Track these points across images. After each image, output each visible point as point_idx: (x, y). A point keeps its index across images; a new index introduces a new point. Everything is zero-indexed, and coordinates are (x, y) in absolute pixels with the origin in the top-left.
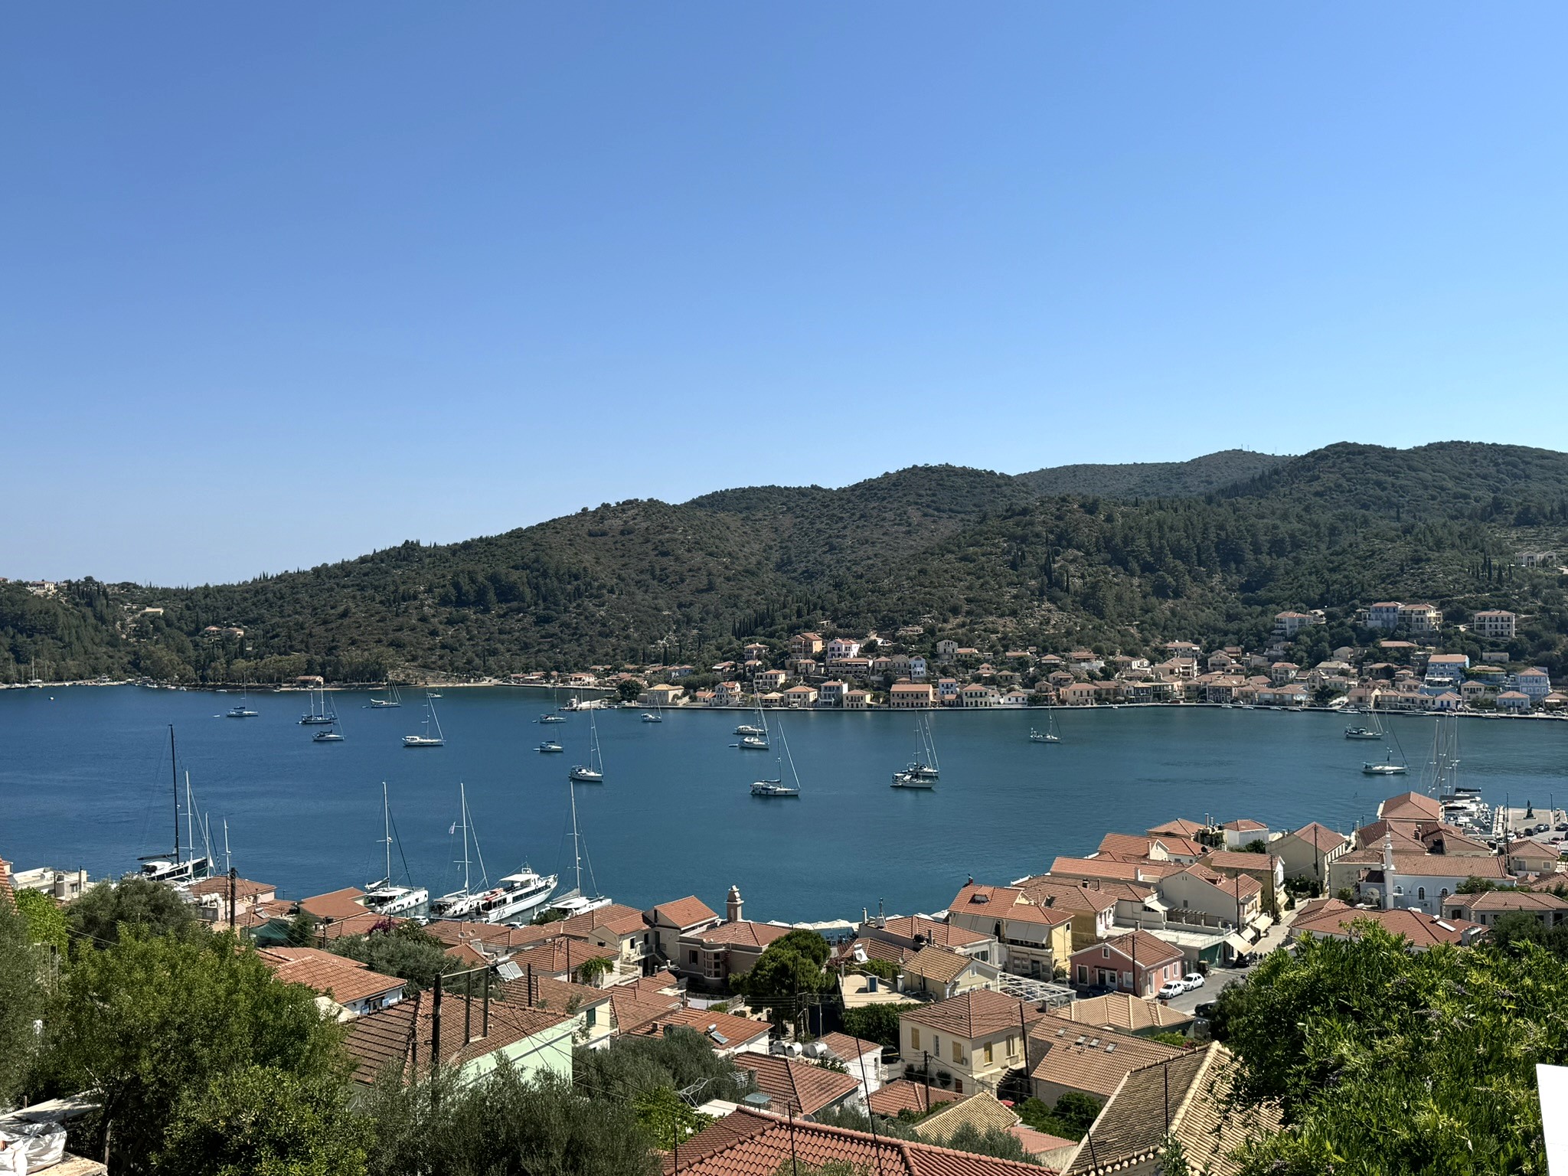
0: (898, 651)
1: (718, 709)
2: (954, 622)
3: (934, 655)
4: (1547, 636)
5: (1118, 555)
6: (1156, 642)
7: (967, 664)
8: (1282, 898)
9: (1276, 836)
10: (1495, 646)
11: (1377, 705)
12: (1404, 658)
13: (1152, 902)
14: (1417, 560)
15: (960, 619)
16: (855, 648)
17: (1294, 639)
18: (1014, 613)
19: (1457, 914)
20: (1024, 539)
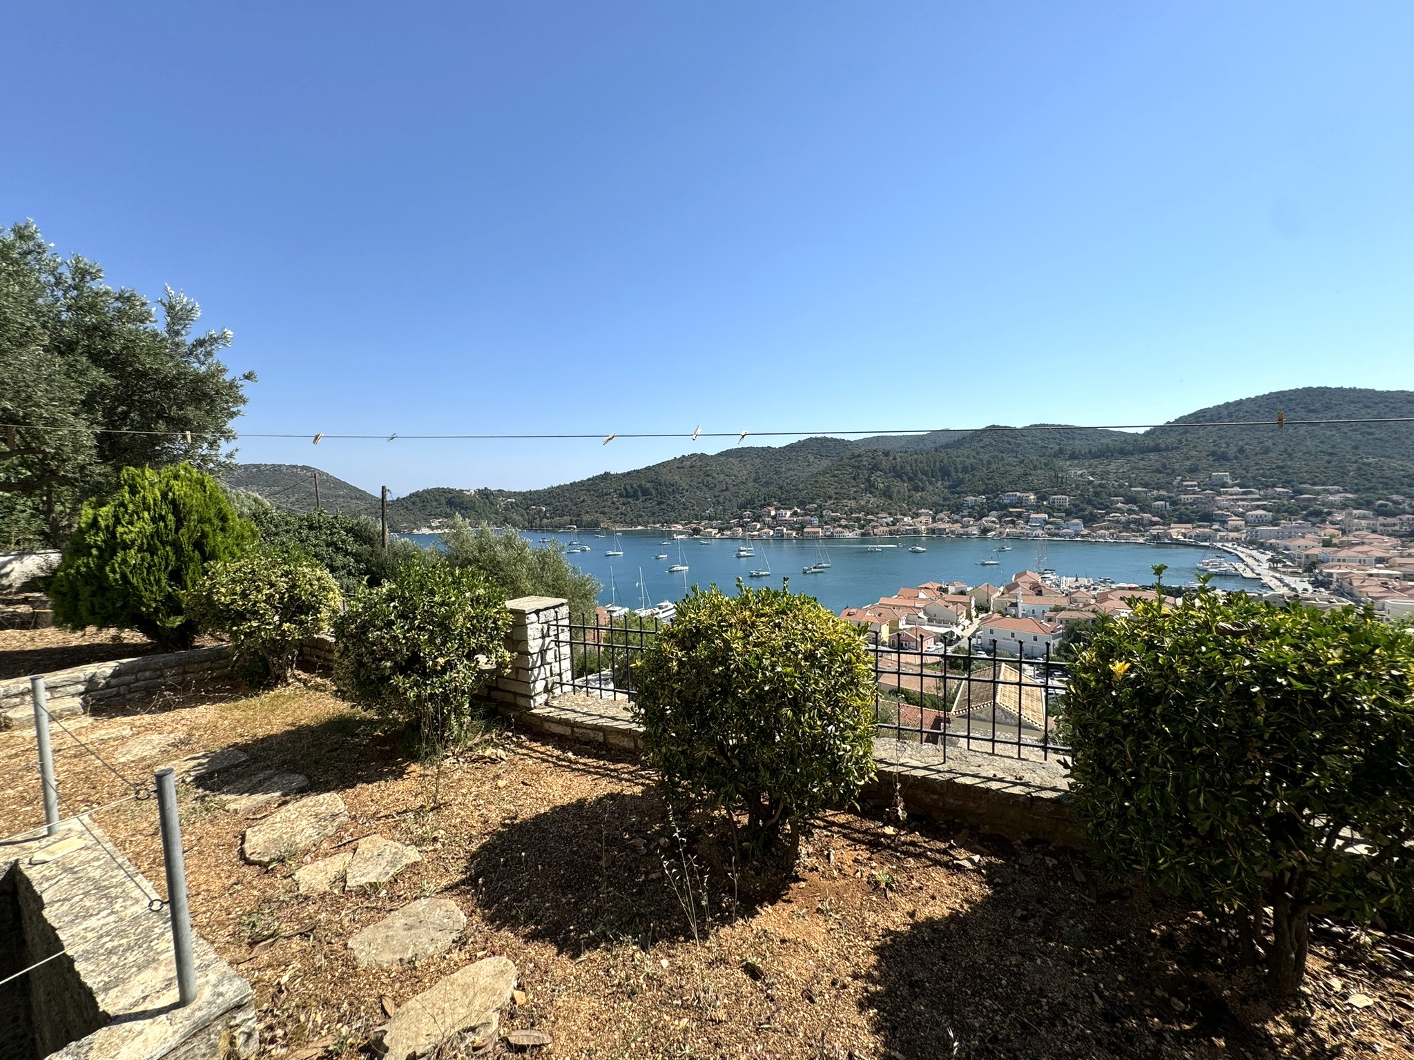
0: (806, 515)
1: (733, 538)
2: (830, 502)
3: (821, 516)
4: (1082, 506)
5: (898, 474)
6: (914, 510)
7: (835, 520)
8: (974, 613)
9: (969, 589)
10: (1059, 511)
11: (1008, 535)
12: (1019, 515)
13: (921, 614)
14: (1026, 475)
15: (832, 502)
16: (789, 513)
17: (972, 508)
18: (855, 498)
19: (1050, 620)
20: (858, 467)
